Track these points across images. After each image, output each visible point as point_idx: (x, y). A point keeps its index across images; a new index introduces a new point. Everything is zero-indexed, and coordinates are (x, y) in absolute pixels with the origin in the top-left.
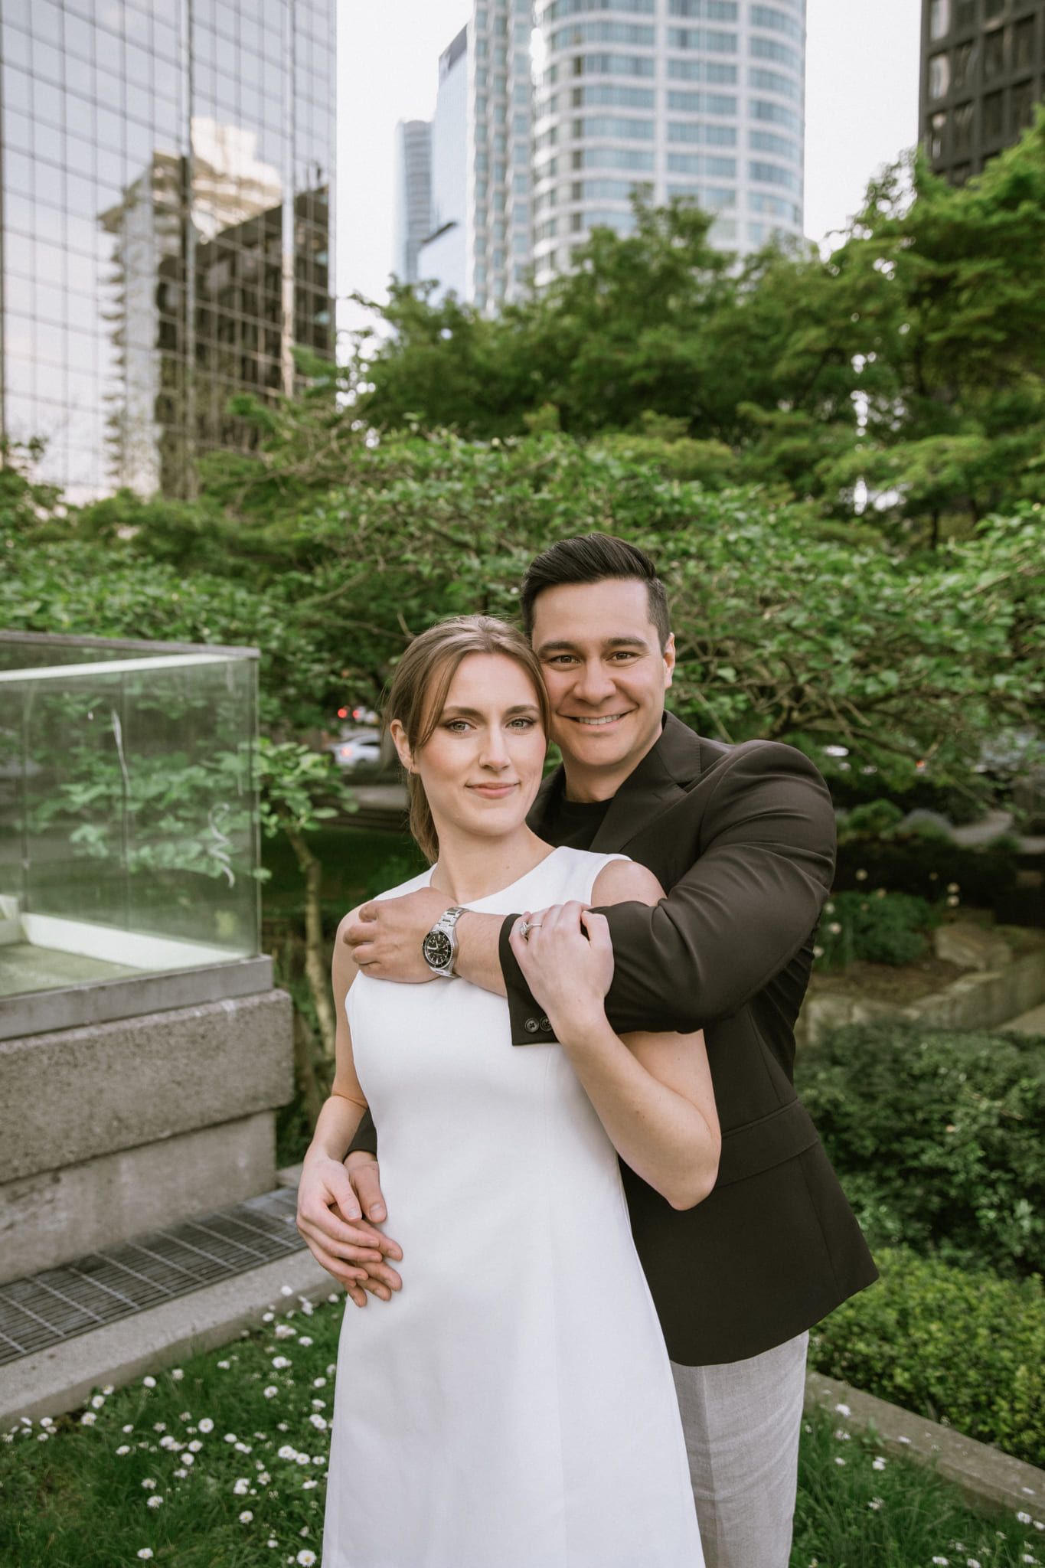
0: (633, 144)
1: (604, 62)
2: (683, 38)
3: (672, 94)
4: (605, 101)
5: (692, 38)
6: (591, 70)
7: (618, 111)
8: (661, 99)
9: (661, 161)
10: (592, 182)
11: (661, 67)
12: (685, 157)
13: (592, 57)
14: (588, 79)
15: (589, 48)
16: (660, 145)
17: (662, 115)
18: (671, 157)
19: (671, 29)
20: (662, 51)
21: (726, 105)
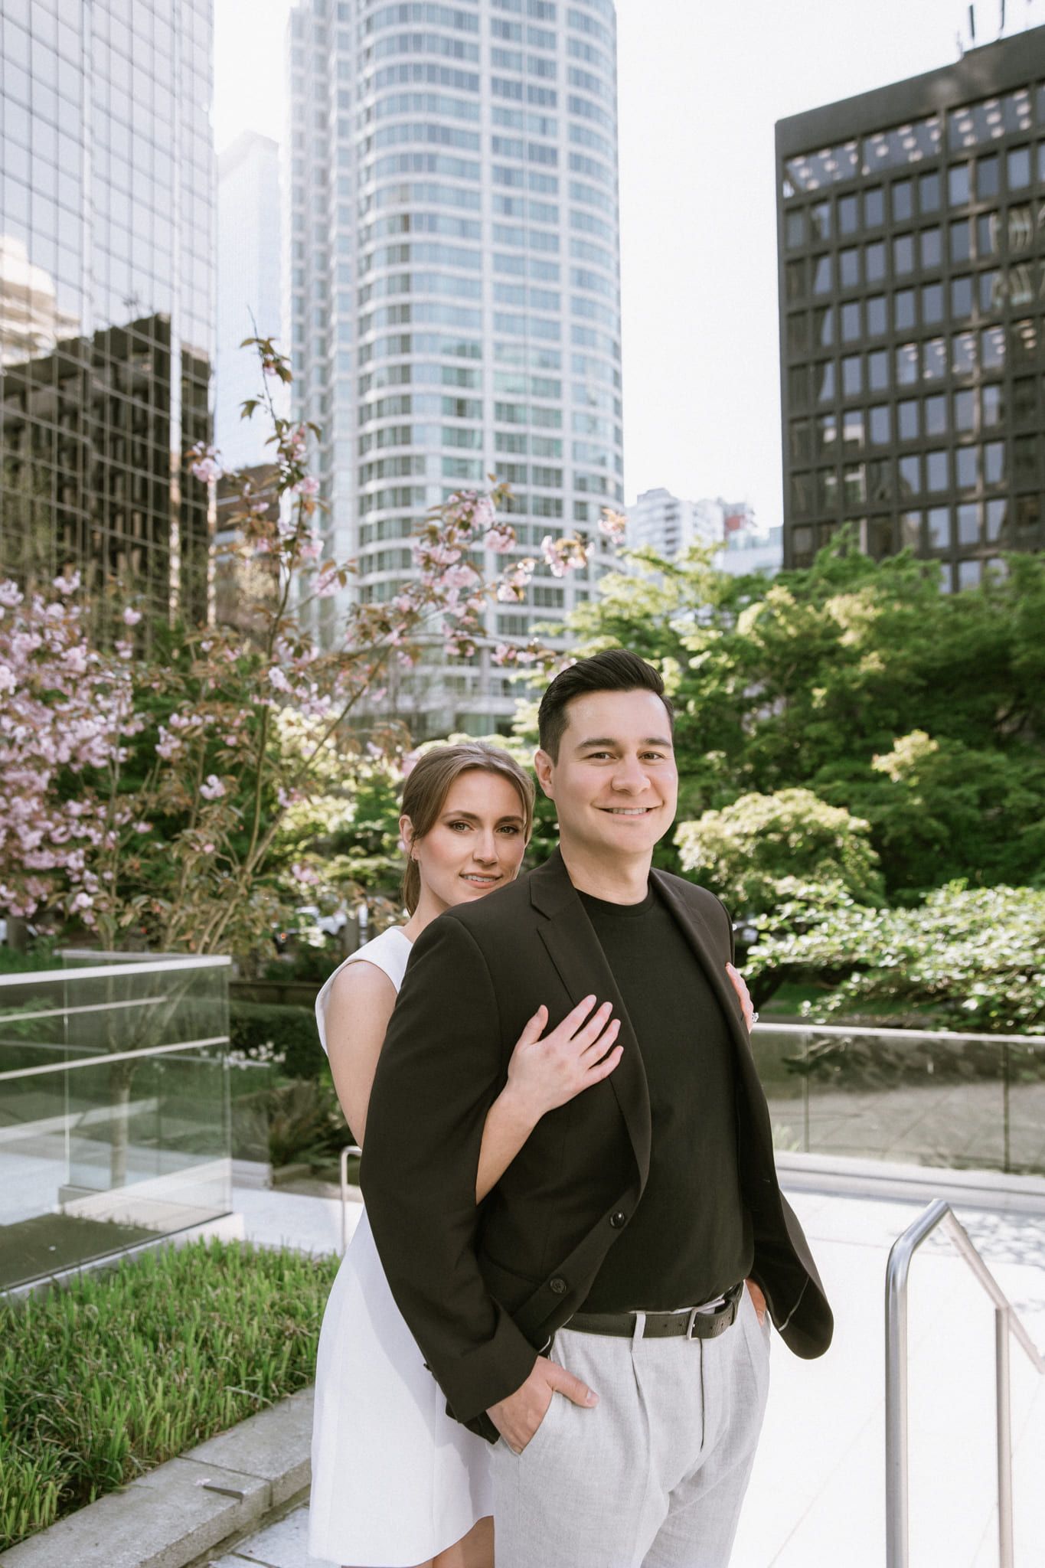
0: (461, 302)
1: (431, 222)
2: (507, 206)
3: (497, 256)
4: (434, 259)
5: (515, 206)
6: (419, 228)
7: (445, 269)
8: (488, 260)
9: (488, 319)
10: (421, 335)
11: (487, 230)
12: (512, 317)
13: (420, 216)
14: (415, 237)
15: (413, 207)
16: (489, 305)
17: (489, 276)
18: (498, 316)
19: (495, 196)
20: (488, 215)
21: (550, 271)
